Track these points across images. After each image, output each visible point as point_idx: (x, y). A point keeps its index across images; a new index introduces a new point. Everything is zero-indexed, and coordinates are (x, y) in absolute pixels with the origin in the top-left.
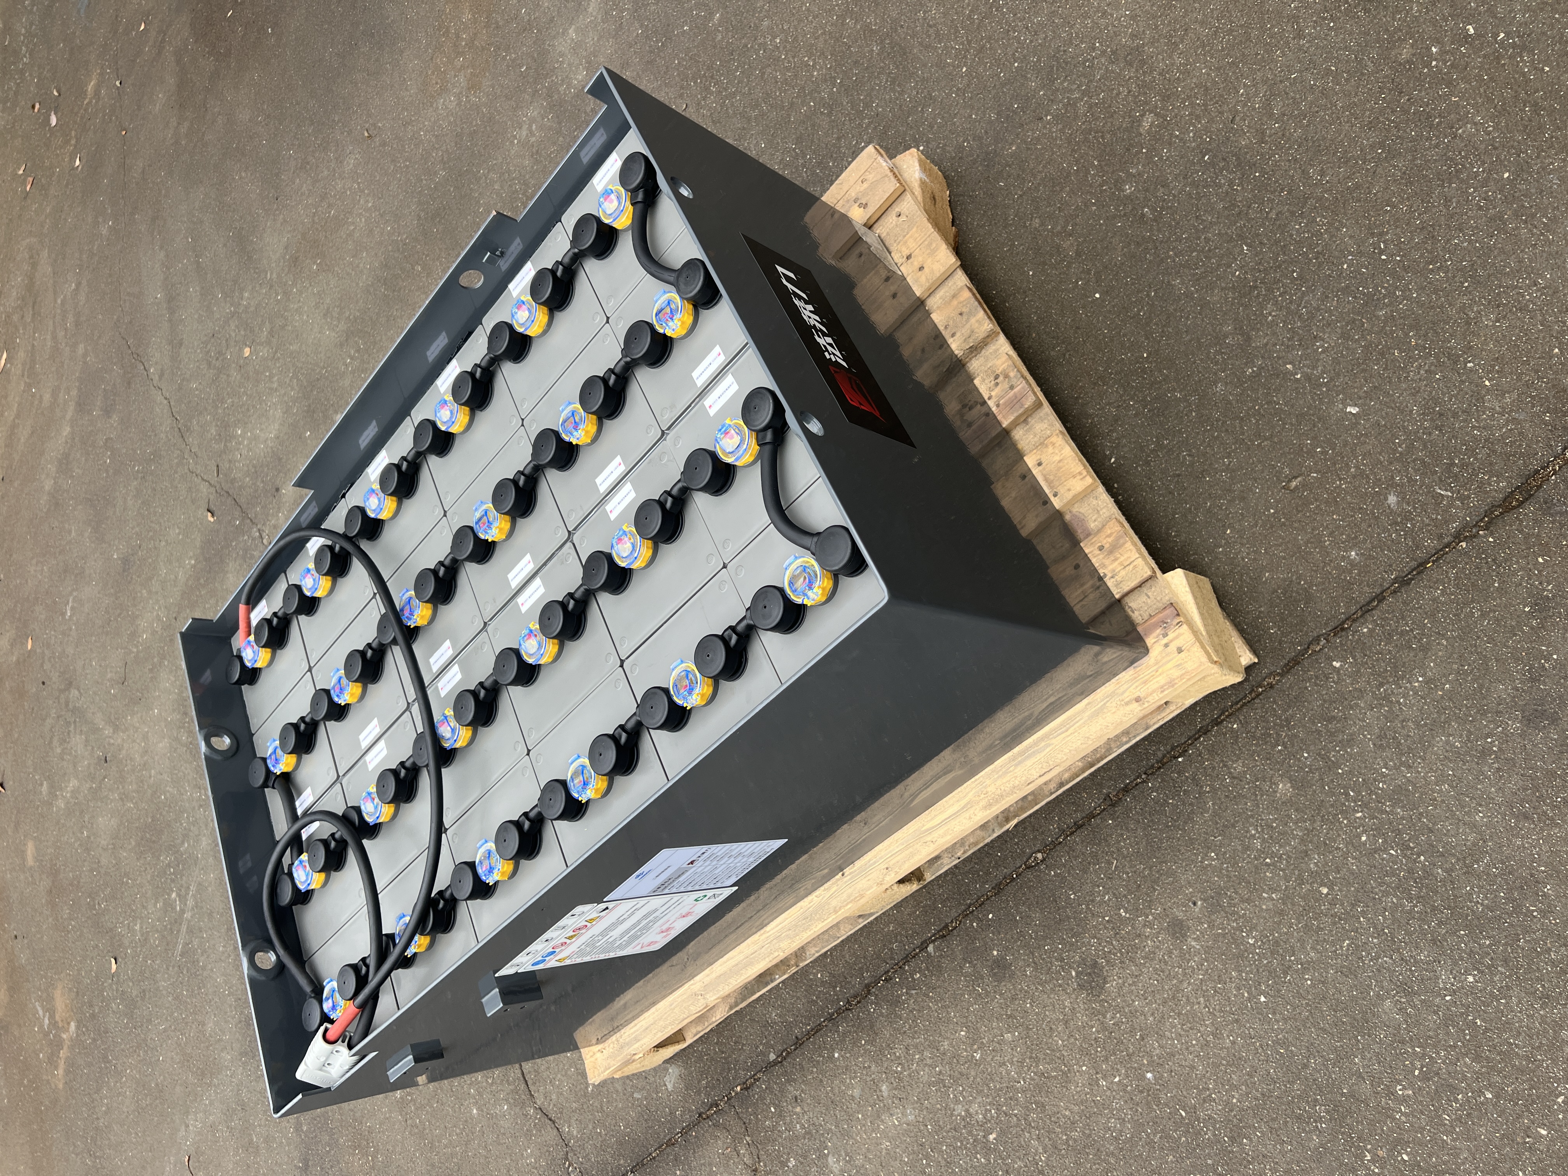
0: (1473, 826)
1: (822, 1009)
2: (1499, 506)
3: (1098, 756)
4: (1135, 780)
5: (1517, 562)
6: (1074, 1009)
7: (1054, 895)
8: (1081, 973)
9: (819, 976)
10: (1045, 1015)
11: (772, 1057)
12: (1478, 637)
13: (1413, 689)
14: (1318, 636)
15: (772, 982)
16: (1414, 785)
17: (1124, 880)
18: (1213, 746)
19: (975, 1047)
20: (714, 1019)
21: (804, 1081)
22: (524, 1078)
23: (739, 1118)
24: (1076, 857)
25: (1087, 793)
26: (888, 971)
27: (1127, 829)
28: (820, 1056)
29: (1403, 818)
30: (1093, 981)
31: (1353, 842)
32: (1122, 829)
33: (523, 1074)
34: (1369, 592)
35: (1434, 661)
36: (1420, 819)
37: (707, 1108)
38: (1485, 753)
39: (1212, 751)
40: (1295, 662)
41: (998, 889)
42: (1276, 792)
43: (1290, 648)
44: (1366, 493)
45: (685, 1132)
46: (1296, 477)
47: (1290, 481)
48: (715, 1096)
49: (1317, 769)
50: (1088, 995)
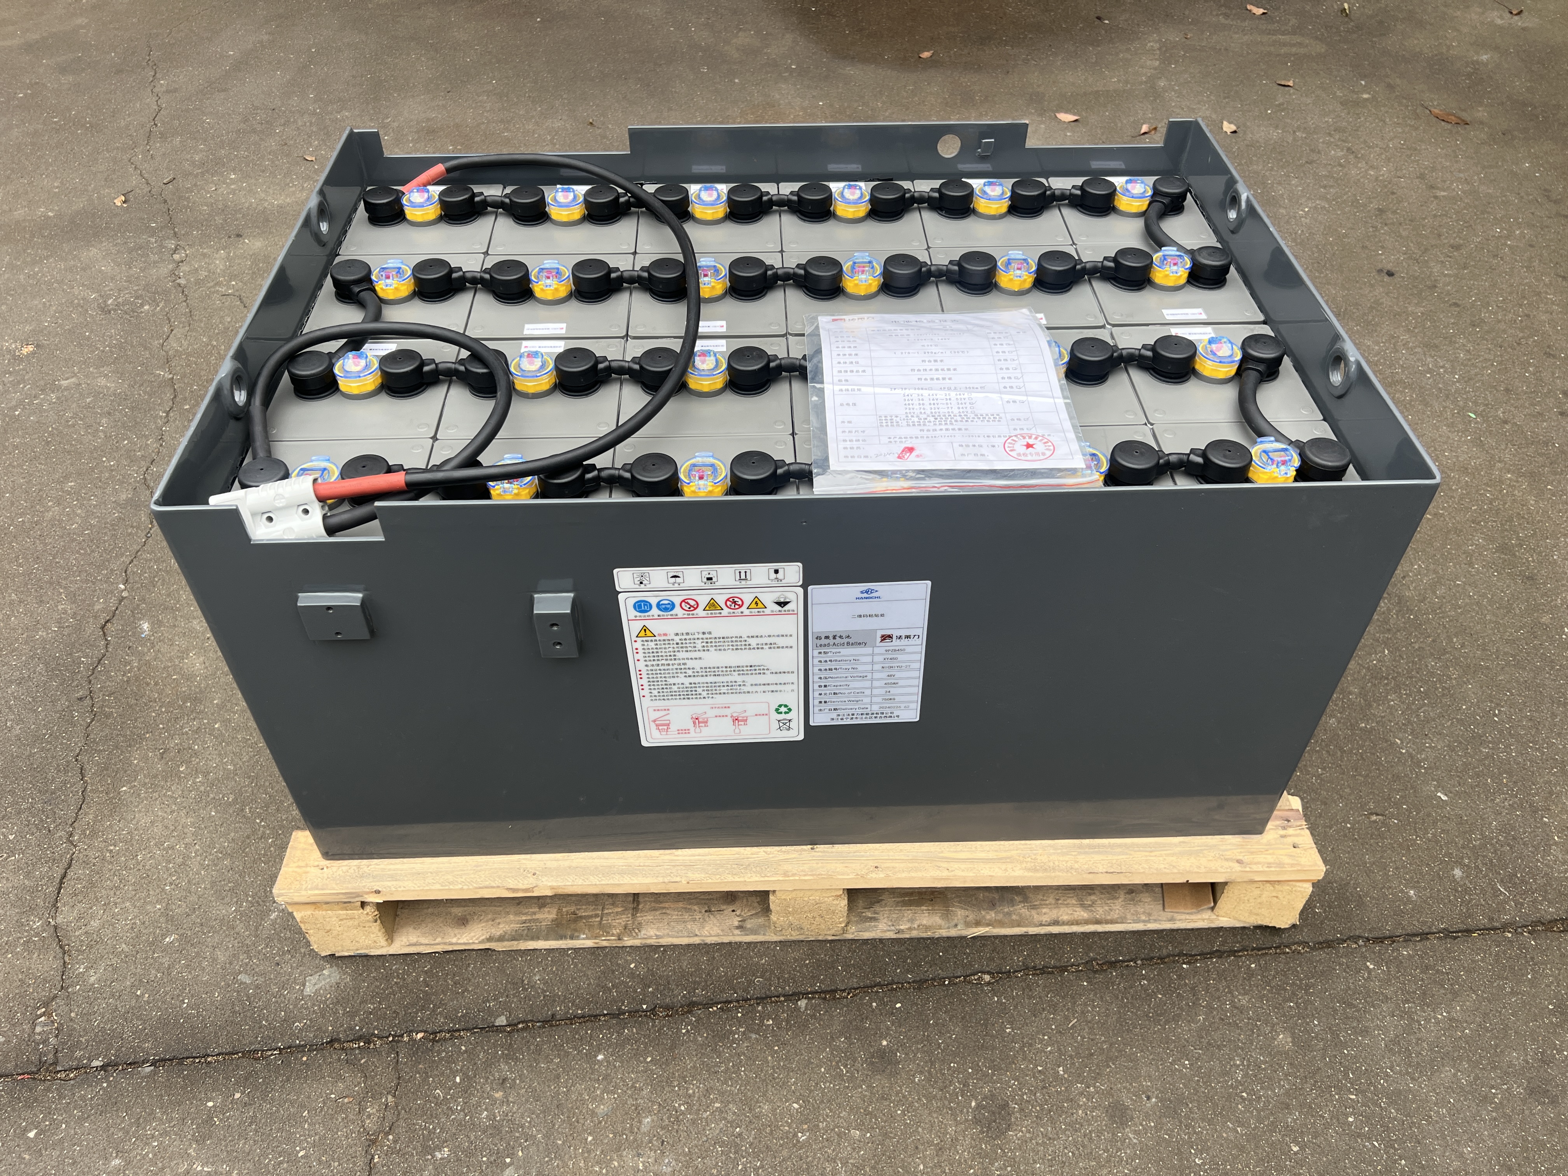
0: (1461, 1155)
1: (614, 1001)
2: (1543, 924)
3: (1109, 918)
4: (1128, 961)
5: (1551, 969)
6: (957, 1139)
7: (986, 1020)
8: (984, 1108)
9: (632, 966)
10: (916, 1131)
11: (502, 1021)
12: (1505, 1007)
13: (1435, 1018)
14: (1359, 937)
15: (572, 938)
16: (1414, 1096)
17: (1076, 1042)
18: (1224, 971)
19: (805, 1127)
20: (454, 940)
21: (531, 1066)
22: (61, 882)
23: (396, 1069)
24: (1030, 998)
25: (1071, 948)
26: (730, 1002)
27: (1102, 997)
28: (575, 1048)
29: (1395, 1119)
30: (995, 1121)
31: (1338, 1117)
32: (1095, 995)
33: (64, 876)
34: (1417, 927)
35: (1461, 1006)
36: (1411, 1127)
37: (351, 1037)
38: (1486, 1099)
39: (1221, 975)
40: (1328, 944)
41: (920, 984)
42: (1275, 1039)
43: (1330, 931)
44: (1436, 857)
45: (290, 1050)
46: (1377, 815)
47: (1372, 814)
48: (376, 1028)
49: (1322, 1039)
50: (982, 1132)
